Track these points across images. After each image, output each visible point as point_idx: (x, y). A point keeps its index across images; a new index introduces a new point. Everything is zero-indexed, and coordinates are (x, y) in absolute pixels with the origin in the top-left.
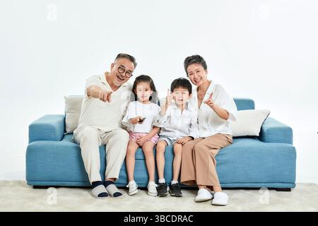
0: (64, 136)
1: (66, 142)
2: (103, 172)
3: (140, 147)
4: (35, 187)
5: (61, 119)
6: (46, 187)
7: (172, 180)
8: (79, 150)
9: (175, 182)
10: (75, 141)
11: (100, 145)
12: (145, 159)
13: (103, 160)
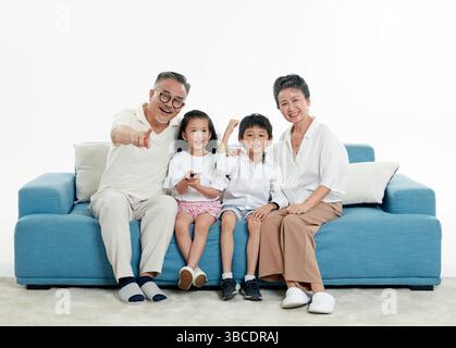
0: (74, 205)
1: (78, 216)
2: (136, 263)
4: (30, 287)
5: (69, 180)
6: (47, 287)
7: (246, 273)
8: (98, 228)
9: (250, 277)
11: (131, 219)
13: (137, 243)
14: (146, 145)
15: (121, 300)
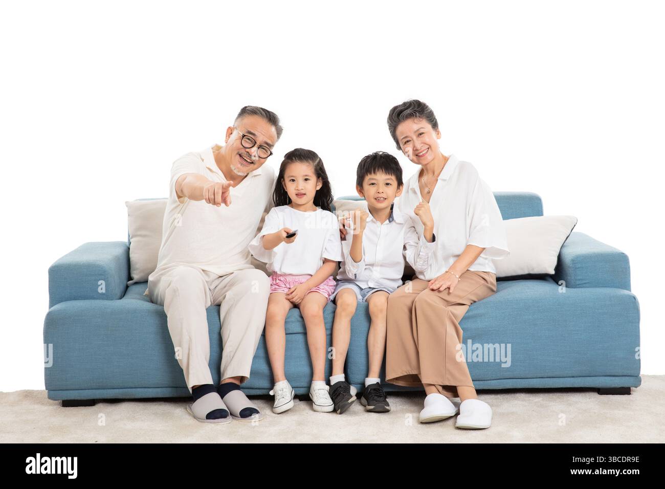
0: (127, 287)
1: (133, 302)
3: (296, 306)
4: (67, 403)
5: (120, 251)
6: (91, 403)
7: (367, 376)
9: (373, 380)
10: (152, 299)
12: (305, 334)
13: (216, 336)
14: (224, 201)
15: (195, 417)
